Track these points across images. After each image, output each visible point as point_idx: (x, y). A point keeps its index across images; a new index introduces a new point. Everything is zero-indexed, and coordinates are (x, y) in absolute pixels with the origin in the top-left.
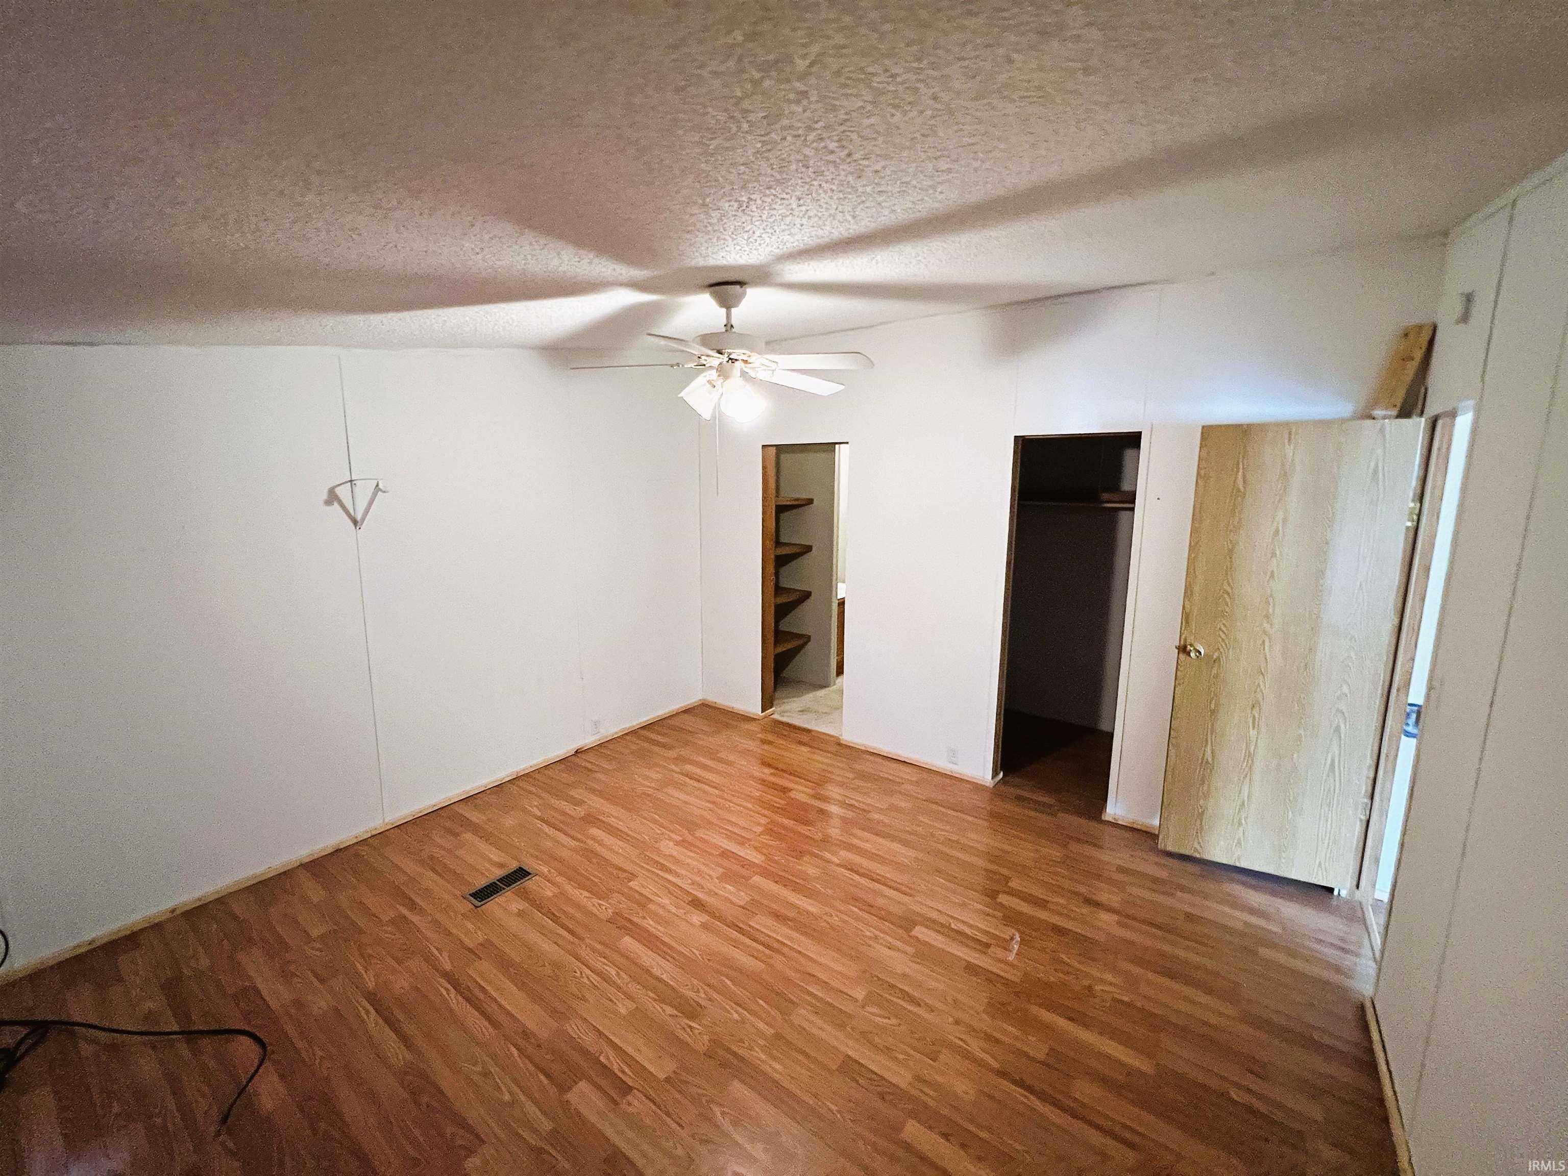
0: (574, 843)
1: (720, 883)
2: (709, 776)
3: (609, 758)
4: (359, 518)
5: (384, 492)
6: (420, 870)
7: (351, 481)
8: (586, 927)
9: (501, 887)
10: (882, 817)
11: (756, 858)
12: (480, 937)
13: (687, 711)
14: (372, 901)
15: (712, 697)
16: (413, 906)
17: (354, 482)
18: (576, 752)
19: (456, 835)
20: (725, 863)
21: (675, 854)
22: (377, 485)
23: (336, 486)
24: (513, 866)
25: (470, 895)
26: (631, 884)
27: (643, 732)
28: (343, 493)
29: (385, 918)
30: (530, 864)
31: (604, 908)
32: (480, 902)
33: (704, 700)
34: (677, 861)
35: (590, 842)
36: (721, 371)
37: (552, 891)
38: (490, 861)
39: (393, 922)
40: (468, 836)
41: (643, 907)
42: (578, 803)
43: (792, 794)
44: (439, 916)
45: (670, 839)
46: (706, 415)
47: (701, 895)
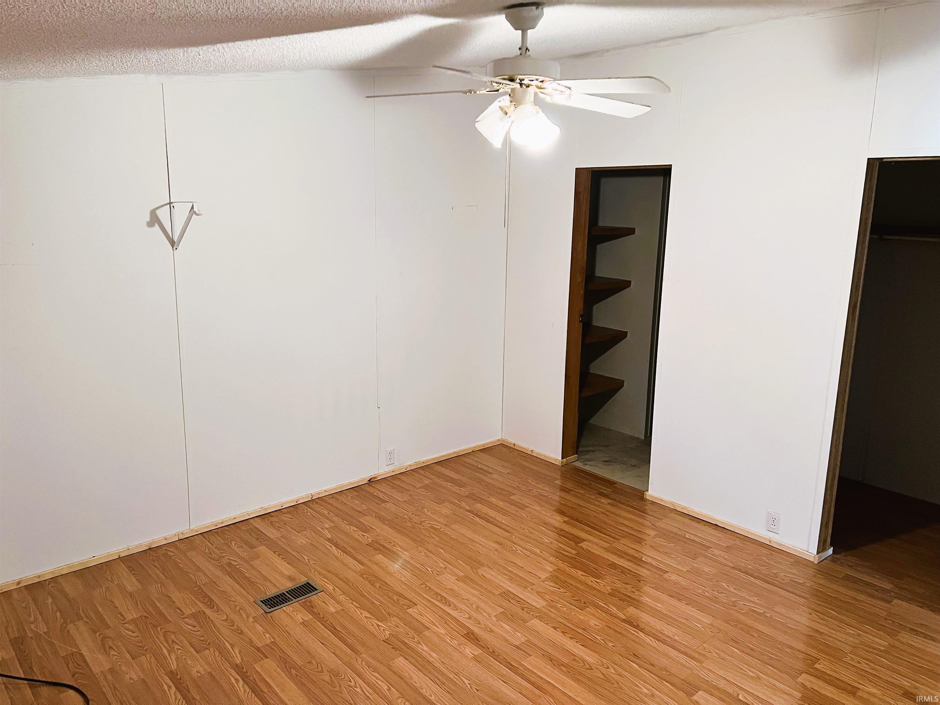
0: (359, 567)
1: (497, 621)
2: (499, 517)
3: (402, 490)
4: (175, 239)
5: (197, 215)
6: (219, 573)
7: (170, 203)
8: (363, 644)
9: (289, 598)
10: (680, 579)
11: (538, 603)
12: (268, 638)
13: (485, 450)
14: (176, 596)
15: (511, 440)
16: (211, 604)
17: (172, 205)
18: (369, 481)
19: (252, 547)
20: (505, 604)
21: (456, 588)
22: (193, 207)
23: (158, 208)
24: (303, 580)
25: (261, 601)
26: (409, 611)
27: (439, 468)
28: (163, 214)
29: (188, 612)
30: (317, 581)
31: (382, 628)
32: (270, 608)
33: (503, 440)
34: (457, 596)
35: (375, 567)
36: (514, 97)
37: (335, 607)
38: (281, 574)
39: (193, 616)
40: (262, 549)
41: (419, 633)
42: (365, 529)
43: (584, 545)
44: (232, 616)
45: (454, 574)
46: (497, 143)
47: (476, 630)
